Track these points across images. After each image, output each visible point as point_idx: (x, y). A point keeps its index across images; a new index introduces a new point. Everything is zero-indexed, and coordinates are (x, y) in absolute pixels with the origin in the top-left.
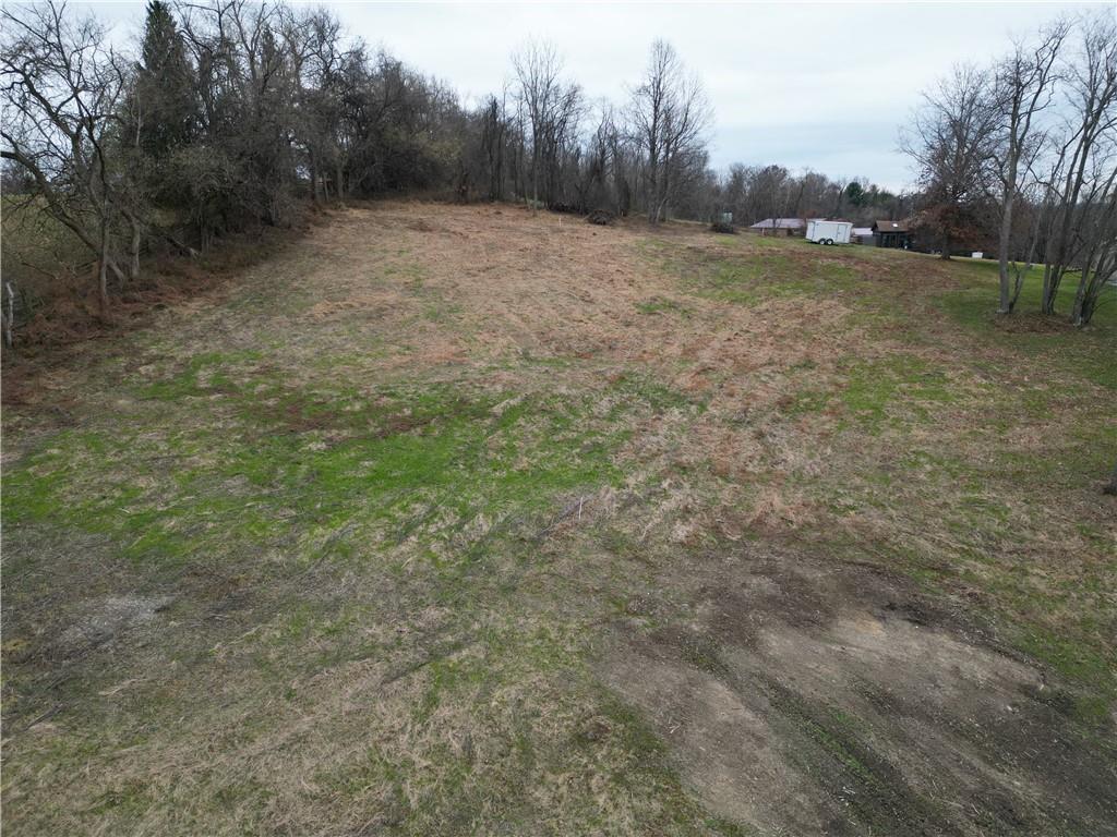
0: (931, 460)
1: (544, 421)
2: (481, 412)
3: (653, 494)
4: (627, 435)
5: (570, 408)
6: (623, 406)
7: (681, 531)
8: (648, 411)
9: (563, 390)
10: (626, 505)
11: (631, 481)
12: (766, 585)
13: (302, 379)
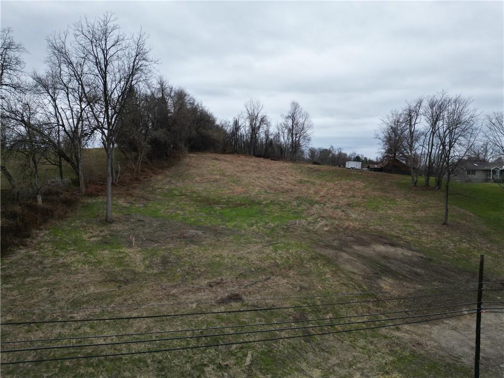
1: (279, 206)
3: (316, 221)
4: (304, 210)
6: (301, 204)
8: (309, 205)
10: (309, 223)
11: (309, 219)
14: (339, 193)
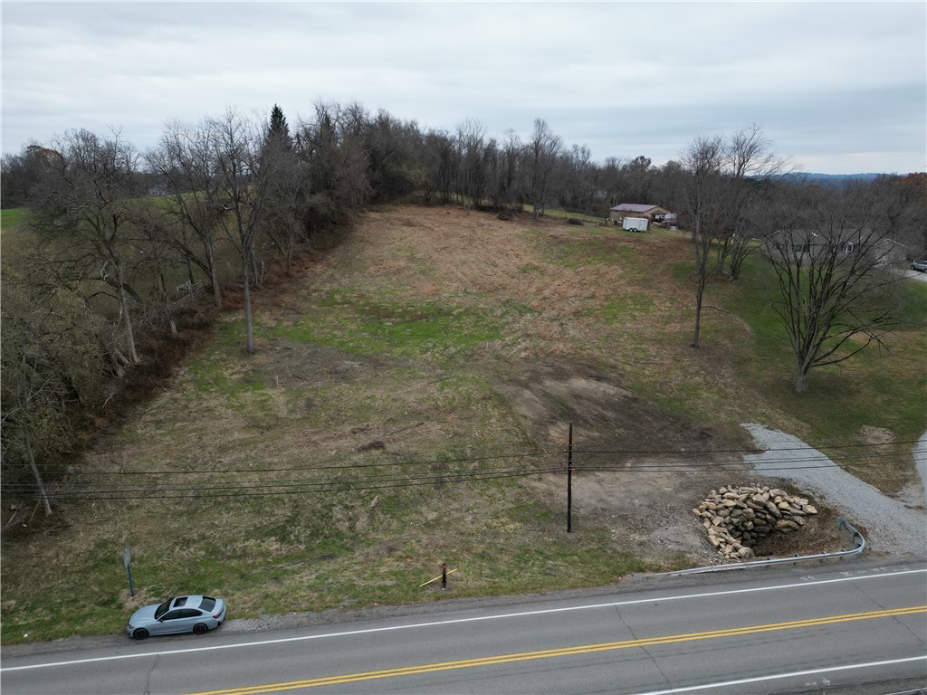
0: (629, 334)
1: (474, 318)
2: (448, 314)
3: (514, 343)
4: (508, 323)
5: (485, 313)
6: (507, 313)
7: (523, 354)
8: (517, 314)
9: (482, 306)
10: (504, 346)
11: (507, 339)
12: (550, 369)
13: (376, 299)
14: (572, 292)
